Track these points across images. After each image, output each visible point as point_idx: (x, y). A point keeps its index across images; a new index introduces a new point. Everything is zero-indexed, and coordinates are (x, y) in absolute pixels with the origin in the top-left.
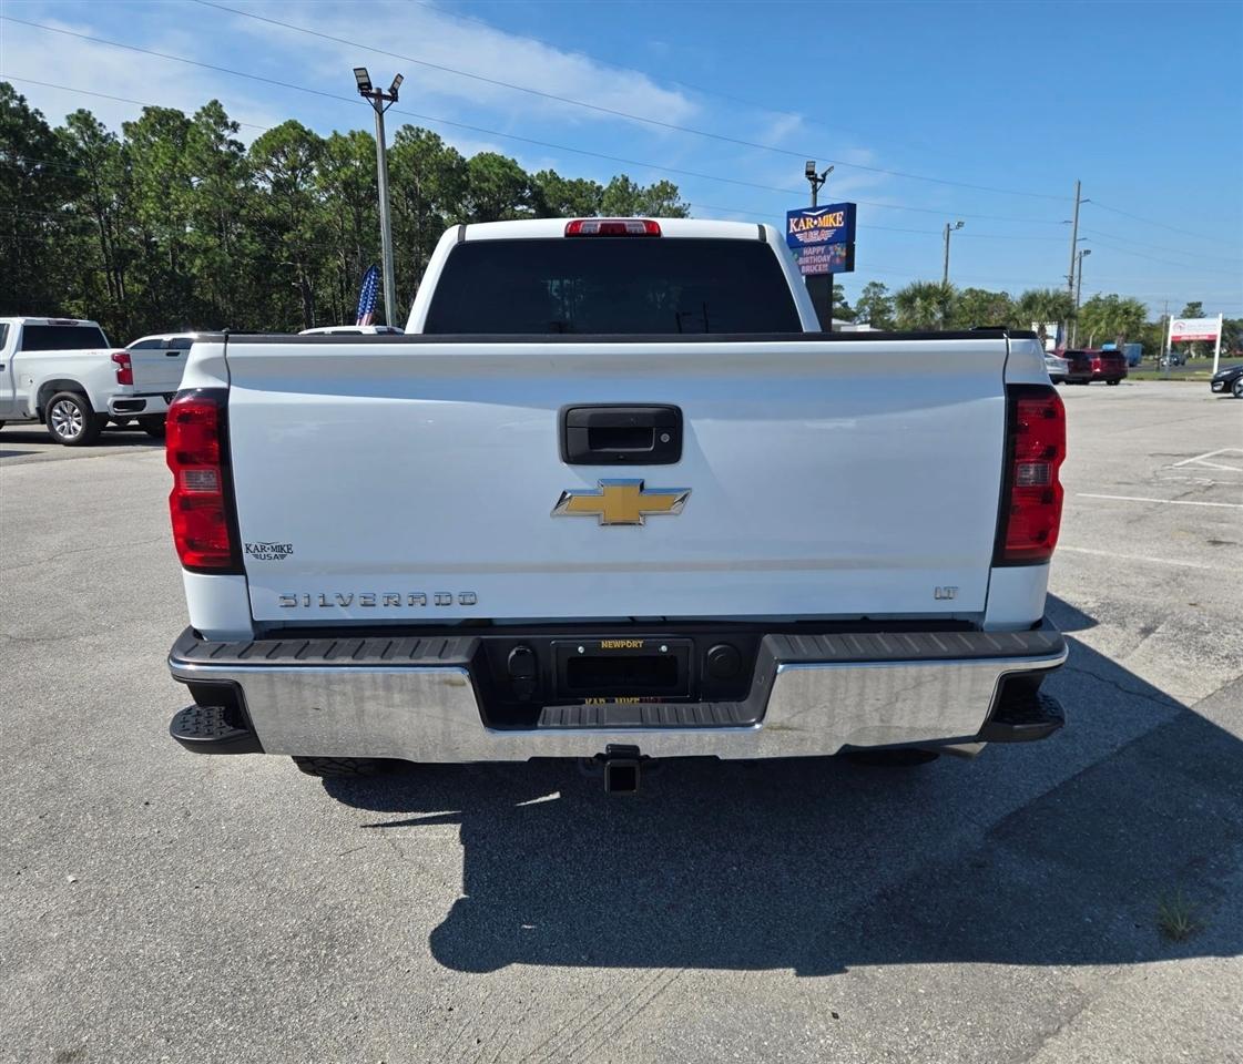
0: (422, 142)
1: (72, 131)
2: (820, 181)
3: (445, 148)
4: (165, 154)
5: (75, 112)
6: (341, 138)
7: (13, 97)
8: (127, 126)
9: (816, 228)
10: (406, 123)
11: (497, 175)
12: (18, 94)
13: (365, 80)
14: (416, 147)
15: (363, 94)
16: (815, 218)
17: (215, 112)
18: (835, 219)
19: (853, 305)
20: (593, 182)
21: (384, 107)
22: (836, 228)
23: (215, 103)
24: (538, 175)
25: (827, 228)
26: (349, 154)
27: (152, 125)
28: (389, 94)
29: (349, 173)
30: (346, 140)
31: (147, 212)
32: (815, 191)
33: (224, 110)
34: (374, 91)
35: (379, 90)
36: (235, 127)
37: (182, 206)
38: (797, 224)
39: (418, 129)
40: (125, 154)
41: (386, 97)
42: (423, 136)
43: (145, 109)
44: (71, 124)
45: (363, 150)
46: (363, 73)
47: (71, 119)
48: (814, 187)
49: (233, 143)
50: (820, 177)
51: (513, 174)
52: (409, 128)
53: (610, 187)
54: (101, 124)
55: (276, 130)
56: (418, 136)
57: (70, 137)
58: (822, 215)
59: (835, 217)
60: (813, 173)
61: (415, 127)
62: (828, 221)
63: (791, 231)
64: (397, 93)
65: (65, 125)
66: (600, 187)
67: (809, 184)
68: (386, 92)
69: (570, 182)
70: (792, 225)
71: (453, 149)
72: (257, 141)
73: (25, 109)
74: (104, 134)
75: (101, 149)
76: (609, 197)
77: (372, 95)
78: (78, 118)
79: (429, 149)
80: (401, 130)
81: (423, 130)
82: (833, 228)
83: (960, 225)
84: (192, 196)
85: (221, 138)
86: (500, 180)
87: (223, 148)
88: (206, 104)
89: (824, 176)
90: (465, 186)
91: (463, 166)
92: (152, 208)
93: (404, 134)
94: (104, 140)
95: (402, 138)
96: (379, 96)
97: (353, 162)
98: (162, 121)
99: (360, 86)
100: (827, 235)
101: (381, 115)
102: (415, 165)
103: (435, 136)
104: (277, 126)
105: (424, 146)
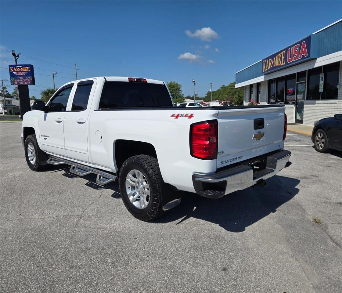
2: (17, 57)
9: (20, 71)
16: (19, 68)
18: (27, 69)
19: (11, 94)
22: (28, 72)
25: (24, 71)
32: (16, 60)
38: (13, 69)
48: (15, 58)
50: (17, 55)
58: (22, 67)
59: (27, 68)
60: (14, 54)
62: (25, 69)
63: (11, 71)
67: (14, 57)
70: (11, 69)
82: (26, 71)
83: (56, 73)
89: (18, 55)
100: (24, 74)
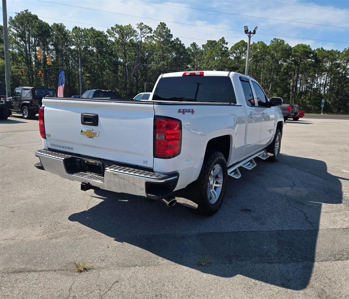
0: (278, 42)
1: (191, 48)
3: (285, 44)
4: (210, 52)
5: (192, 43)
6: (255, 43)
7: (179, 41)
8: (203, 45)
10: (274, 38)
11: (301, 50)
12: (180, 40)
13: (247, 29)
14: (276, 44)
15: (246, 33)
17: (223, 40)
20: (337, 50)
21: (251, 36)
23: (223, 38)
24: (317, 50)
26: (256, 48)
27: (209, 45)
28: (253, 32)
29: (255, 53)
30: (256, 44)
31: (203, 67)
33: (225, 39)
34: (249, 32)
35: (250, 31)
36: (227, 43)
37: (211, 65)
39: (278, 39)
40: (202, 53)
41: (252, 33)
42: (279, 41)
43: (208, 41)
44: (191, 46)
45: (260, 46)
46: (246, 27)
47: (191, 45)
49: (225, 47)
51: (307, 50)
52: (275, 39)
53: (343, 52)
54: (197, 46)
55: (238, 43)
56: (278, 41)
57: (191, 49)
61: (277, 38)
64: (255, 32)
65: (190, 46)
66: (340, 52)
68: (252, 32)
69: (328, 51)
71: (288, 44)
72: (232, 47)
73: (180, 43)
74: (198, 48)
75: (197, 52)
76: (342, 55)
77: (248, 33)
78: (193, 45)
79: (280, 44)
80: (272, 40)
81: (279, 39)
84: (214, 62)
85: (223, 47)
86: (302, 52)
87: (223, 49)
88: (221, 38)
90: (290, 54)
91: (290, 49)
92: (205, 66)
93: (273, 41)
94: (198, 49)
95: (273, 42)
96: (250, 33)
97: (257, 50)
98: (211, 44)
99: (245, 31)
101: (250, 38)
102: (275, 49)
103: (283, 40)
104: (238, 42)
105: (279, 44)
